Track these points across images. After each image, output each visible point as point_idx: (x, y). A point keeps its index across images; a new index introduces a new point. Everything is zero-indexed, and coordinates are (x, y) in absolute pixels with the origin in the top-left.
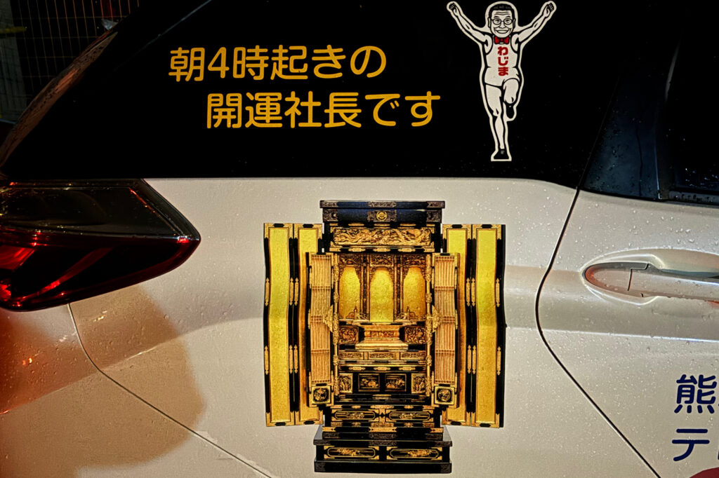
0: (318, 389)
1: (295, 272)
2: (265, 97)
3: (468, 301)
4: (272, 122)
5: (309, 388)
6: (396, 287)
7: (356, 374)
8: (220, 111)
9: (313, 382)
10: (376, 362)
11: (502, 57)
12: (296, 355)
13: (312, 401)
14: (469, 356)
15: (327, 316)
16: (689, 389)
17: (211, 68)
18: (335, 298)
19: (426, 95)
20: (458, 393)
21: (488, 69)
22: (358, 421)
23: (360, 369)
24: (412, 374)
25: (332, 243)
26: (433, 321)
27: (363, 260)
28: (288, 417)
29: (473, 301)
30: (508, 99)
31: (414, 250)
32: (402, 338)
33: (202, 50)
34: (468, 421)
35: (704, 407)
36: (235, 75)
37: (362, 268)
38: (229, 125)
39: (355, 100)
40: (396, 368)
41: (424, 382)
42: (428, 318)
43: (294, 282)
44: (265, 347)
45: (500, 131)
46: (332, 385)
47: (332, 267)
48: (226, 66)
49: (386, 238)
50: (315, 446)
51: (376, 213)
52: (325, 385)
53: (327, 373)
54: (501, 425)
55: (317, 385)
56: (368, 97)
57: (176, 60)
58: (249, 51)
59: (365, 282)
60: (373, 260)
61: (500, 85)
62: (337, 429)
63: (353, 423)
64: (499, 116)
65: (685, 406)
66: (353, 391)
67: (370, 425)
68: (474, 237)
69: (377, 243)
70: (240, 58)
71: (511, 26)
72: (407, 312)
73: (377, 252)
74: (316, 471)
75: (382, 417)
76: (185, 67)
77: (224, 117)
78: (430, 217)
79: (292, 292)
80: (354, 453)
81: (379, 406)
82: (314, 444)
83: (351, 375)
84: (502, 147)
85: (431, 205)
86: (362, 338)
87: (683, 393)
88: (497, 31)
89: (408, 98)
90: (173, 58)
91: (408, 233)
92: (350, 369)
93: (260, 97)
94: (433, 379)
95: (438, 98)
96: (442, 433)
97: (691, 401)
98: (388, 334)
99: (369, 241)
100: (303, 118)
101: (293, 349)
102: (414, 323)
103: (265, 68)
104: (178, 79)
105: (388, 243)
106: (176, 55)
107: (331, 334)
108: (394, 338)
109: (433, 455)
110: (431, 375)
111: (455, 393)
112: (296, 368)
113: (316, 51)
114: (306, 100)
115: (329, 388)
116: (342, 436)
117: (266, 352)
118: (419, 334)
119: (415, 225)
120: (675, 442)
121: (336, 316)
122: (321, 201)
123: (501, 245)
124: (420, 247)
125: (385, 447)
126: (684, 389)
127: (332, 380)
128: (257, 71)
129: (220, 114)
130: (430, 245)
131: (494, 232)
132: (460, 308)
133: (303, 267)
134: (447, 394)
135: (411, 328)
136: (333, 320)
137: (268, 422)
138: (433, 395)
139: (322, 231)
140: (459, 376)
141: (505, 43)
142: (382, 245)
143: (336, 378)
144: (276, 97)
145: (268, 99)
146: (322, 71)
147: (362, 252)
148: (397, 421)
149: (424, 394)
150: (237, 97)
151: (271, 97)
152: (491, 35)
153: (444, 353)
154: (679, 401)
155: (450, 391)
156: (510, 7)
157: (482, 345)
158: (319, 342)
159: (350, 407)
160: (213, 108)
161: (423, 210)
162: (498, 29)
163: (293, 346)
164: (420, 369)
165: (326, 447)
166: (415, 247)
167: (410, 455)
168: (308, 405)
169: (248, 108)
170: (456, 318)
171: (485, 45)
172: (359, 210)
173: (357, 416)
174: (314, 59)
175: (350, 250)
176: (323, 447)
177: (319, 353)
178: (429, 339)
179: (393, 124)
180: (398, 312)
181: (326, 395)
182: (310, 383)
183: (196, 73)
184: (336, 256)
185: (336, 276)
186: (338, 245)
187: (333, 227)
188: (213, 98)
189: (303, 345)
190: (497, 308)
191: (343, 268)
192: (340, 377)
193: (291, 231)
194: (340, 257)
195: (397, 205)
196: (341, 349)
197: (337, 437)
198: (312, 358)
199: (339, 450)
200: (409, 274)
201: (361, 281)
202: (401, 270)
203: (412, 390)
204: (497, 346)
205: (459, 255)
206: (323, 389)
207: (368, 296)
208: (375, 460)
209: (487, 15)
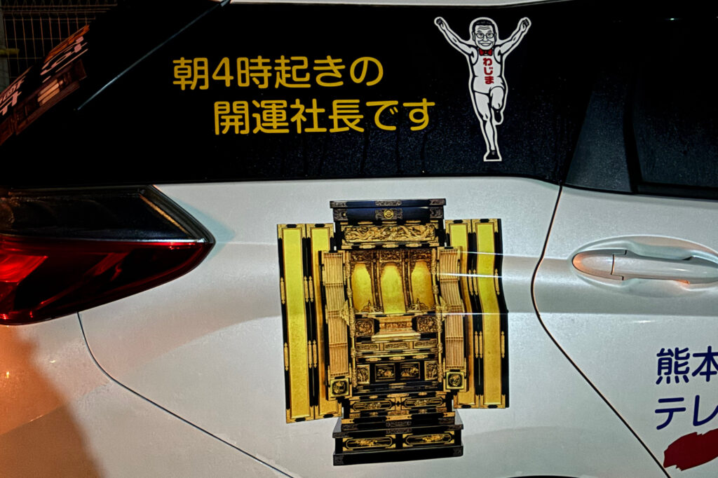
0: (337, 382)
1: (308, 272)
2: (271, 104)
3: (471, 288)
4: (279, 128)
5: (328, 381)
6: (404, 281)
7: (372, 365)
8: (228, 118)
9: (331, 375)
10: (392, 352)
11: (488, 67)
12: (315, 350)
13: (331, 395)
14: (477, 342)
15: (343, 310)
16: (667, 361)
17: (215, 77)
18: (349, 294)
19: (421, 101)
20: (467, 377)
21: (476, 78)
22: (375, 411)
23: (377, 360)
24: (426, 362)
25: (343, 241)
26: (442, 310)
27: (372, 257)
28: (308, 411)
29: (476, 290)
30: (495, 105)
31: (421, 245)
32: (415, 328)
33: (205, 60)
34: (477, 402)
35: (681, 377)
37: (372, 264)
38: (237, 132)
39: (357, 106)
40: (410, 357)
41: (436, 368)
42: (438, 307)
43: (308, 280)
44: (284, 344)
45: (490, 133)
46: (350, 377)
47: (344, 265)
48: (231, 75)
49: (394, 234)
50: (334, 440)
51: (383, 211)
52: (343, 377)
53: (345, 365)
54: (507, 405)
55: (336, 378)
56: (369, 104)
57: (179, 69)
58: (252, 61)
59: (375, 277)
60: (383, 256)
61: (488, 92)
62: (355, 421)
63: (371, 414)
64: (488, 120)
65: (665, 377)
66: (371, 382)
67: (386, 414)
68: (474, 231)
69: (386, 239)
70: (243, 68)
71: (493, 40)
72: (417, 303)
73: (386, 248)
74: (335, 465)
75: (398, 405)
76: (189, 76)
77: (232, 124)
78: (433, 213)
79: (307, 290)
80: (372, 443)
81: (394, 395)
82: (333, 437)
83: (368, 366)
84: (493, 148)
85: (434, 203)
86: (377, 330)
87: (663, 366)
88: (481, 44)
89: (406, 105)
90: (176, 68)
91: (414, 229)
92: (367, 360)
93: (266, 104)
94: (444, 365)
95: (433, 104)
96: (454, 417)
97: (669, 373)
98: (401, 325)
99: (378, 238)
100: (308, 123)
101: (312, 344)
102: (425, 313)
103: (269, 78)
104: (183, 88)
105: (396, 240)
106: (179, 64)
107: (348, 327)
108: (408, 329)
109: (446, 439)
110: (442, 362)
111: (465, 378)
112: (315, 362)
113: (316, 62)
114: (311, 107)
115: (347, 380)
116: (360, 427)
117: (286, 348)
118: (431, 323)
119: (419, 221)
120: (658, 411)
121: (352, 310)
122: (331, 202)
123: (498, 238)
124: (426, 241)
125: (402, 435)
126: (663, 361)
127: (351, 373)
128: (261, 80)
129: (228, 120)
130: (435, 239)
131: (492, 225)
132: (464, 297)
133: (316, 265)
134: (458, 379)
135: (422, 317)
136: (350, 313)
137: (289, 416)
138: (444, 380)
139: (333, 230)
140: (467, 361)
141: (489, 55)
142: (390, 241)
143: (354, 371)
144: (282, 104)
145: (274, 107)
146: (323, 79)
147: (372, 249)
148: (413, 408)
149: (436, 380)
150: (243, 105)
151: (277, 104)
152: (476, 47)
153: (454, 340)
154: (659, 373)
155: (461, 376)
156: (490, 22)
157: (487, 331)
158: (337, 335)
159: (368, 398)
161: (426, 208)
162: (481, 42)
163: (312, 342)
164: (432, 357)
165: (344, 440)
166: (421, 242)
167: (424, 441)
168: (327, 399)
169: (254, 115)
170: (463, 306)
171: (472, 57)
172: (368, 209)
173: (374, 406)
174: (315, 68)
175: (361, 247)
176: (342, 439)
177: (339, 346)
178: (440, 327)
179: (393, 128)
180: (409, 304)
181: (344, 387)
182: (329, 376)
183: (201, 82)
184: (348, 254)
185: (348, 273)
186: (349, 242)
187: (344, 225)
188: (220, 105)
189: (321, 339)
190: (498, 296)
191: (354, 265)
192: (358, 369)
193: (304, 231)
194: (352, 254)
195: (403, 204)
196: (358, 342)
197: (356, 429)
198: (331, 352)
199: (357, 441)
200: (416, 268)
201: (371, 277)
202: (409, 264)
203: (426, 377)
204: (501, 331)
205: (461, 248)
206: (341, 382)
207: (379, 291)
208: (391, 449)
209: (471, 30)
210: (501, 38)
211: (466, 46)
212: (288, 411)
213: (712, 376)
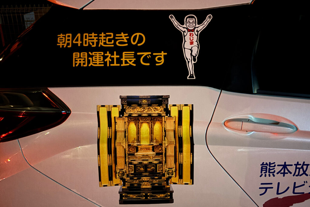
0: (120, 172)
1: (110, 125)
2: (96, 54)
3: (179, 134)
4: (100, 64)
5: (116, 171)
6: (151, 130)
7: (135, 165)
8: (78, 59)
9: (118, 169)
10: (143, 160)
11: (191, 37)
12: (111, 158)
13: (118, 177)
14: (180, 157)
15: (123, 142)
16: (265, 168)
17: (74, 42)
18: (127, 135)
19: (161, 53)
20: (175, 171)
21: (186, 42)
22: (136, 184)
23: (137, 163)
24: (158, 165)
25: (125, 113)
26: (165, 143)
27: (138, 119)
28: (108, 183)
29: (181, 135)
30: (194, 54)
31: (158, 115)
32: (153, 150)
33: (71, 35)
34: (180, 182)
35: (271, 174)
36: (84, 45)
37: (137, 122)
38: (82, 66)
39: (133, 55)
40: (151, 162)
41: (162, 167)
42: (164, 142)
43: (110, 129)
44: (98, 155)
45: (191, 67)
46: (126, 170)
47: (125, 122)
48: (81, 41)
49: (146, 110)
50: (119, 194)
51: (142, 100)
52: (123, 170)
53: (123, 165)
54: (193, 184)
55: (120, 170)
56: (138, 54)
57: (60, 39)
58: (90, 35)
59: (138, 128)
60: (141, 119)
61: (191, 48)
62: (128, 187)
63: (134, 185)
64: (190, 61)
65: (264, 174)
66: (134, 172)
67: (141, 185)
68: (181, 109)
69: (143, 112)
70: (86, 38)
71: (194, 25)
72: (155, 140)
73: (143, 116)
74: (120, 204)
75: (146, 182)
76: (64, 42)
77: (80, 62)
78: (164, 102)
79: (109, 133)
80: (135, 196)
81: (144, 178)
83: (133, 166)
84: (192, 73)
85: (164, 97)
86: (137, 151)
87: (263, 169)
88: (189, 27)
89: (154, 54)
91: (155, 108)
92: (133, 163)
94: (166, 166)
95: (166, 54)
96: (169, 188)
97: (266, 172)
98: (148, 149)
99: (140, 112)
100: (112, 62)
101: (110, 156)
102: (158, 144)
103: (96, 42)
104: (61, 47)
105: (147, 112)
106: (60, 37)
107: (125, 149)
108: (150, 151)
109: (166, 196)
110: (165, 165)
111: (174, 172)
112: (111, 163)
113: (117, 35)
114: (114, 55)
115: (124, 171)
116: (130, 190)
117: (99, 157)
118: (160, 149)
119: (158, 105)
120: (260, 188)
121: (127, 142)
122: (120, 96)
123: (192, 113)
124: (160, 113)
125: (147, 194)
126: (263, 168)
128: (93, 43)
129: (78, 61)
130: (164, 113)
131: (189, 107)
132: (176, 138)
133: (113, 122)
134: (171, 172)
135: (157, 146)
136: (126, 144)
137: (100, 184)
138: (166, 172)
139: (121, 108)
140: (176, 165)
141: (192, 32)
142: (145, 113)
143: (127, 167)
144: (101, 54)
146: (119, 43)
147: (137, 116)
148: (152, 183)
149: (162, 172)
150: (85, 54)
151: (99, 54)
152: (187, 28)
153: (170, 156)
154: (261, 172)
155: (173, 171)
156: (194, 17)
157: (185, 153)
158: (120, 153)
159: (133, 178)
160: (75, 58)
161: (161, 99)
163: (110, 155)
164: (160, 163)
165: (124, 195)
166: (158, 114)
167: (157, 197)
168: (116, 178)
169: (89, 58)
170: (175, 142)
171: (184, 33)
172: (136, 99)
173: (136, 182)
174: (116, 38)
175: (132, 115)
176: (122, 194)
177: (121, 157)
178: (164, 150)
179: (148, 64)
180: (152, 140)
181: (123, 174)
182: (117, 169)
183: (68, 44)
184: (127, 118)
185: (127, 126)
186: (127, 113)
187: (125, 106)
188: (75, 54)
189: (113, 154)
190: (190, 137)
191: (129, 123)
192: (129, 167)
193: (108, 108)
194: (128, 118)
195: (151, 97)
196: (129, 155)
197: (128, 190)
198: (118, 160)
199: (129, 195)
200: (156, 124)
201: (136, 128)
202: (153, 122)
203: (158, 171)
204: (191, 153)
205: (175, 117)
206: (122, 172)
207: (139, 134)
208: (143, 199)
209: (185, 20)
210: (198, 24)
211: (183, 28)
212: (100, 182)
213: (286, 175)
